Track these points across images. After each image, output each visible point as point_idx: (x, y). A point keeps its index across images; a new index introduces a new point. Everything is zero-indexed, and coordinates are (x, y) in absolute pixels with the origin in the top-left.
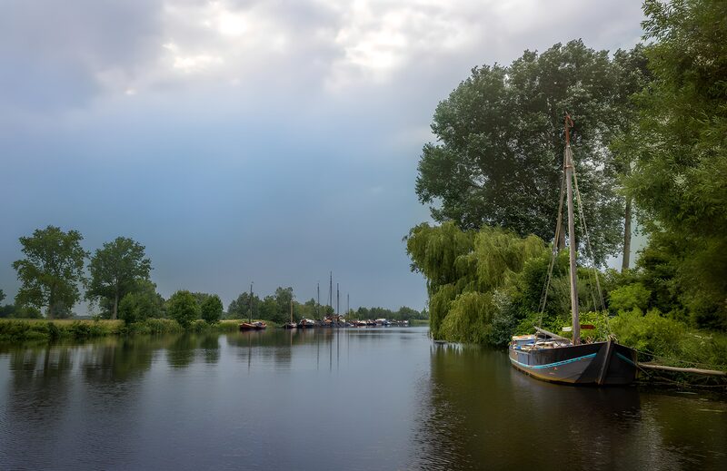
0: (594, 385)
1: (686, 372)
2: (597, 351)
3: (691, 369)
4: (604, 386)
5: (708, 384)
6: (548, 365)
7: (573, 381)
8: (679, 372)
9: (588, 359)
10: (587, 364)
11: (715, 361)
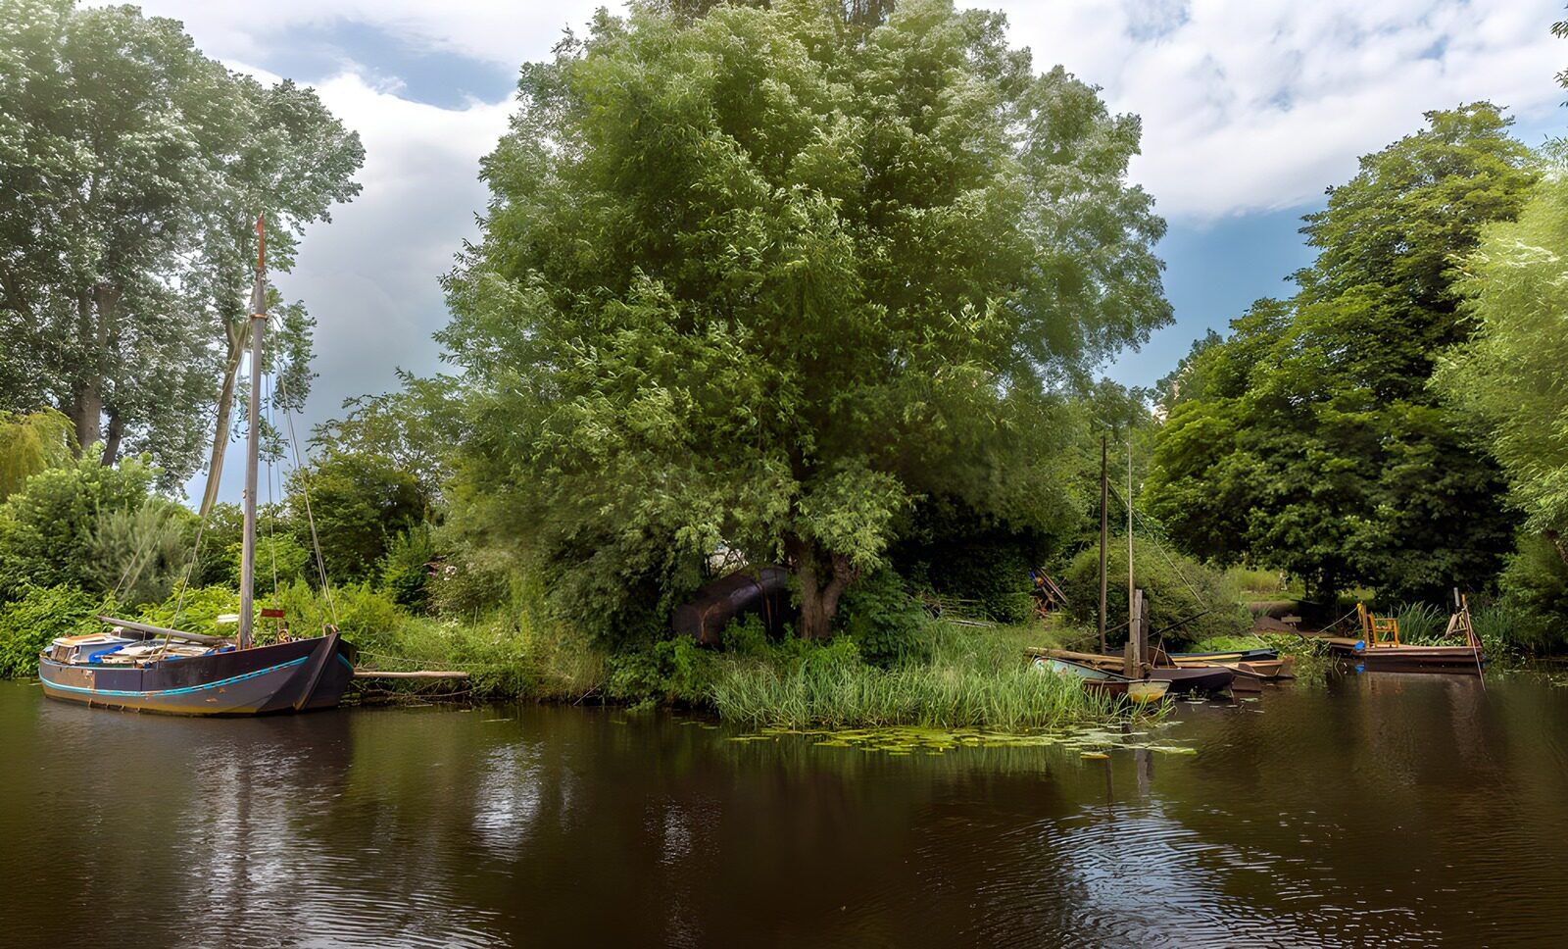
0: (290, 712)
1: (410, 678)
2: (308, 654)
3: (422, 673)
4: (306, 711)
5: (440, 692)
6: (207, 686)
7: (254, 711)
8: (402, 679)
9: (290, 667)
10: (288, 676)
11: (456, 658)
